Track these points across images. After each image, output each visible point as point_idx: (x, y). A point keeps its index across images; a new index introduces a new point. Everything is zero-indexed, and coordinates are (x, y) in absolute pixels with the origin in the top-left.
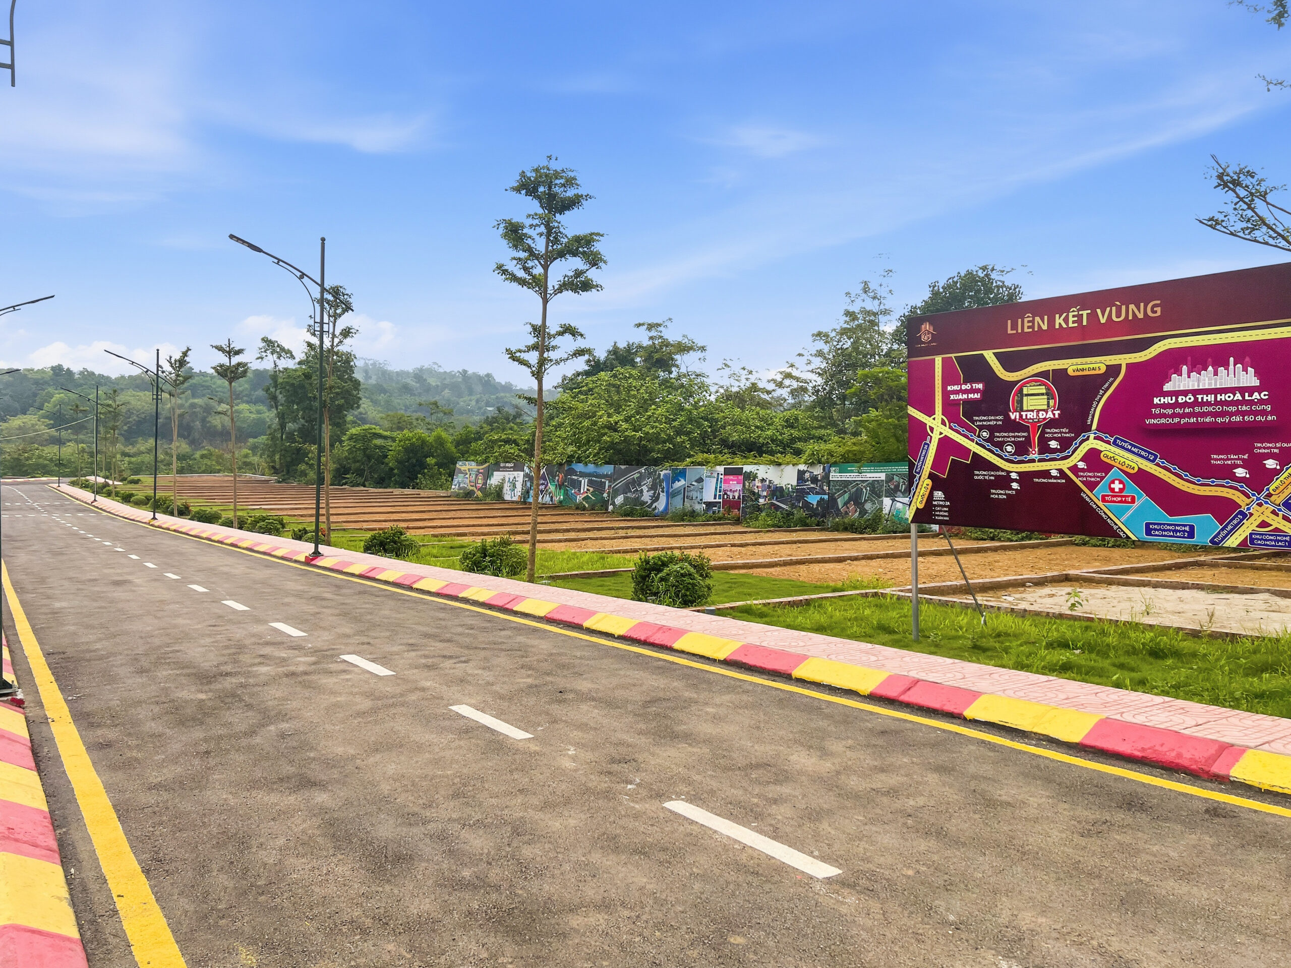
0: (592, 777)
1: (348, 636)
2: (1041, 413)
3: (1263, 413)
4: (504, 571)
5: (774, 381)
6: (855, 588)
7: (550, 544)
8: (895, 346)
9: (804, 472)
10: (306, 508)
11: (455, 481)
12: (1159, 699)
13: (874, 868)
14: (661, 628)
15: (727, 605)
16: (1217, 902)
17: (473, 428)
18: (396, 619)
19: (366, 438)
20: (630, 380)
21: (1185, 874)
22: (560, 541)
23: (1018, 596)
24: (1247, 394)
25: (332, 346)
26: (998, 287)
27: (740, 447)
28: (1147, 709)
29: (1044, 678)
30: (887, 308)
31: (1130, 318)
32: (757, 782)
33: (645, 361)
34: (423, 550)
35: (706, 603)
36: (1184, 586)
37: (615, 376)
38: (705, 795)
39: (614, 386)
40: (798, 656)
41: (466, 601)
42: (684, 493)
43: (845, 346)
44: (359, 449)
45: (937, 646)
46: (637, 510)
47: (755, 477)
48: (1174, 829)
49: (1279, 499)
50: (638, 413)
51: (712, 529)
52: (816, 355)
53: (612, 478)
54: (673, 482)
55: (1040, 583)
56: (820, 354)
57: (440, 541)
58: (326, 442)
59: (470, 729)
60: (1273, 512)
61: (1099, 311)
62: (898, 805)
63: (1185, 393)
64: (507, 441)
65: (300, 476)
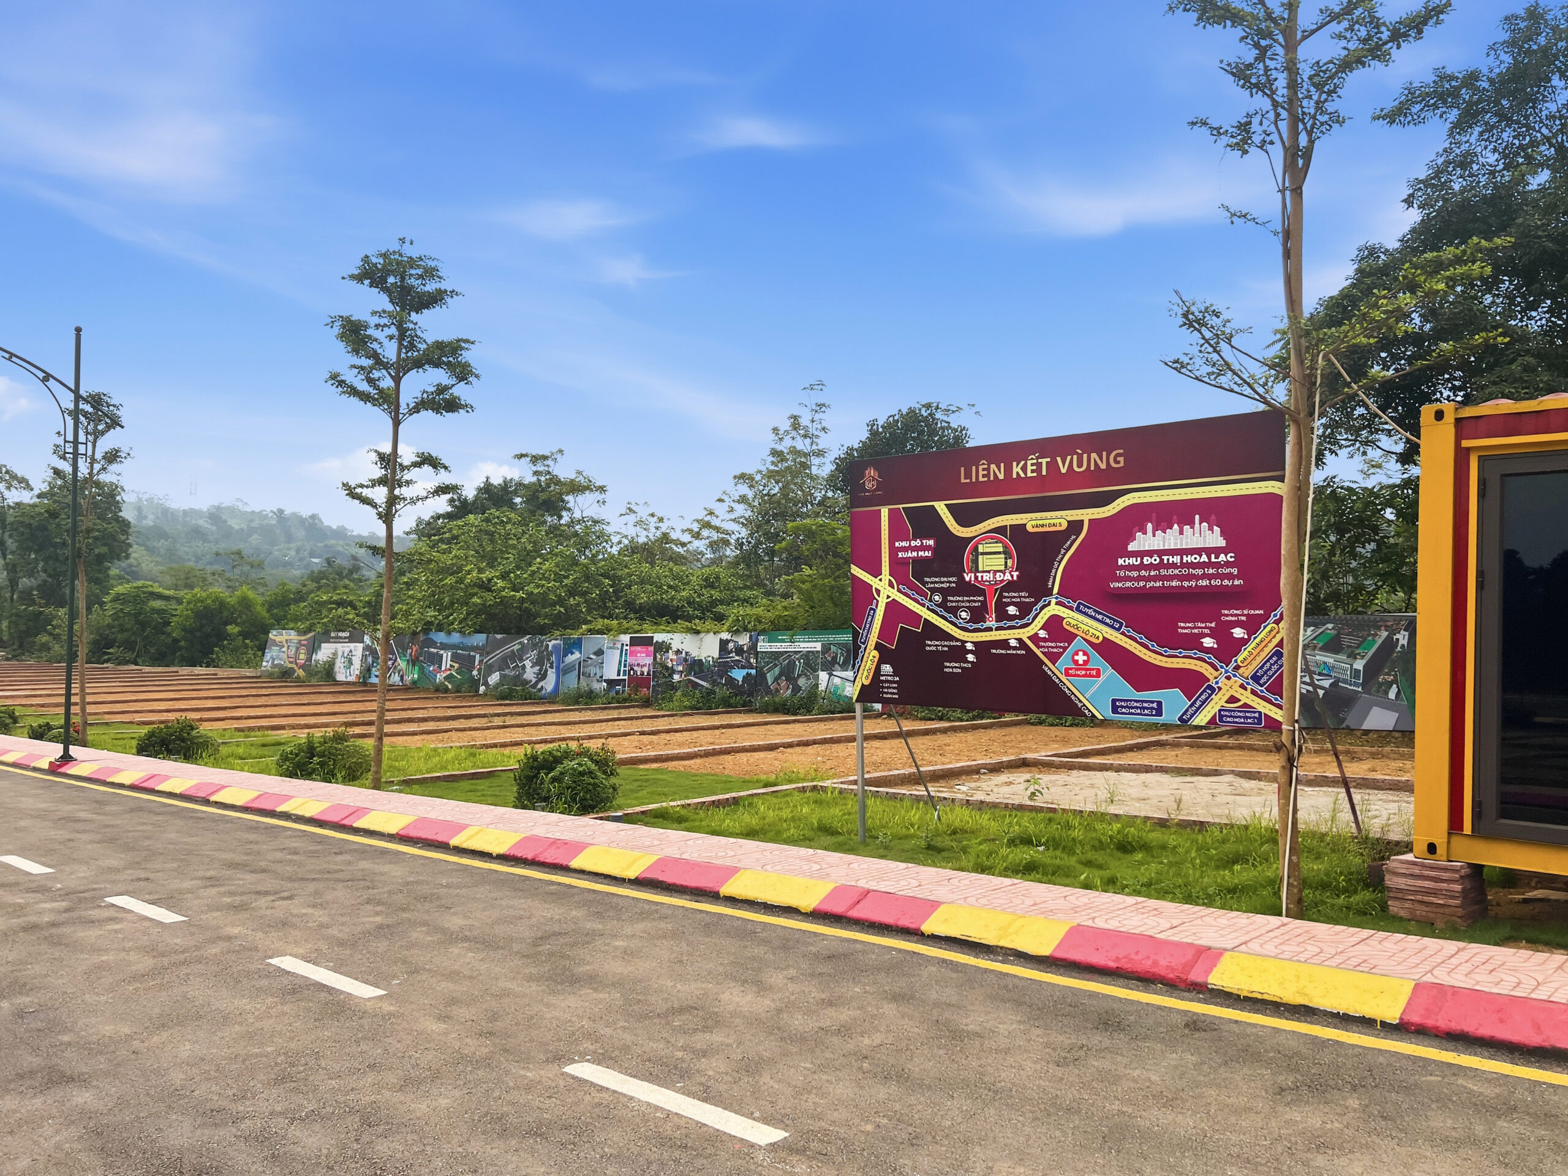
0: (468, 1040)
1: (117, 870)
2: (998, 574)
3: (1230, 577)
4: (339, 775)
5: (690, 531)
6: (790, 781)
7: (400, 738)
8: (830, 494)
9: (727, 642)
10: (49, 695)
11: (268, 656)
12: (1131, 900)
13: (827, 1127)
14: (555, 842)
15: (638, 809)
16: (1203, 1130)
17: (293, 586)
18: (186, 843)
19: (139, 598)
20: (508, 527)
21: (1170, 1101)
22: (414, 734)
23: (973, 785)
24: (1213, 556)
25: (91, 474)
26: (942, 428)
27: (649, 611)
28: (1120, 912)
29: (1007, 881)
30: (820, 447)
31: (1092, 468)
32: (682, 1030)
33: (527, 502)
34: (224, 750)
35: (610, 807)
36: (1148, 769)
37: (487, 520)
38: (617, 1053)
39: (487, 533)
40: (728, 868)
41: (286, 816)
42: (580, 668)
43: (773, 492)
44: (129, 613)
45: (886, 848)
46: (517, 691)
47: (668, 648)
48: (1154, 1049)
49: (1248, 671)
50: (518, 567)
51: (615, 714)
52: (739, 502)
53: (483, 650)
54: (565, 655)
55: (996, 769)
56: (743, 500)
57: (247, 737)
58: (82, 604)
59: (300, 988)
60: (1242, 686)
61: (1059, 459)
62: (851, 1046)
63: (1150, 553)
64: (340, 604)
65: (40, 650)
